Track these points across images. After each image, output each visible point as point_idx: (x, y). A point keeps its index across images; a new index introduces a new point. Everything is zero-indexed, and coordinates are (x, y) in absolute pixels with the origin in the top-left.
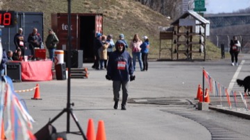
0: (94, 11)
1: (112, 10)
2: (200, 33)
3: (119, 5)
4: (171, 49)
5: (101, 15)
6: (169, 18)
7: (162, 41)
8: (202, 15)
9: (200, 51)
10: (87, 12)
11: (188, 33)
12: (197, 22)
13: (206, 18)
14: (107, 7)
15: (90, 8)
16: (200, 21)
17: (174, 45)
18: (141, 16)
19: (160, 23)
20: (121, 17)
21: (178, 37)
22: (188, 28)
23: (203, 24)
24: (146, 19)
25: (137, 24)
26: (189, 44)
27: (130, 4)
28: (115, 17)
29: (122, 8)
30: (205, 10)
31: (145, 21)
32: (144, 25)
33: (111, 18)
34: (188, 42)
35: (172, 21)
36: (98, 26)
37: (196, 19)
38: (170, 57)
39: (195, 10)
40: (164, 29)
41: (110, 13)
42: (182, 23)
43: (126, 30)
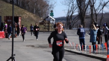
0: (18, 16)
1: (24, 16)
2: (52, 23)
3: (26, 14)
4: (43, 28)
5: (21, 17)
6: (42, 18)
7: (40, 25)
8: (53, 17)
9: (52, 29)
10: (16, 16)
11: (48, 23)
12: (51, 19)
13: (54, 18)
14: (22, 14)
15: (17, 15)
16: (52, 19)
17: (44, 27)
18: (33, 17)
19: (39, 20)
20: (27, 18)
21: (45, 24)
22: (48, 21)
23: (53, 20)
24: (35, 19)
25: (32, 20)
26: (49, 26)
27: (29, 14)
28: (25, 18)
29: (27, 15)
30: (53, 16)
31: (34, 19)
32: (34, 20)
33: (23, 18)
34: (48, 26)
35: (43, 19)
36: (20, 20)
37: (51, 18)
38: (43, 31)
39: (51, 16)
40: (41, 21)
41: (23, 16)
42: (47, 20)
43: (28, 22)
